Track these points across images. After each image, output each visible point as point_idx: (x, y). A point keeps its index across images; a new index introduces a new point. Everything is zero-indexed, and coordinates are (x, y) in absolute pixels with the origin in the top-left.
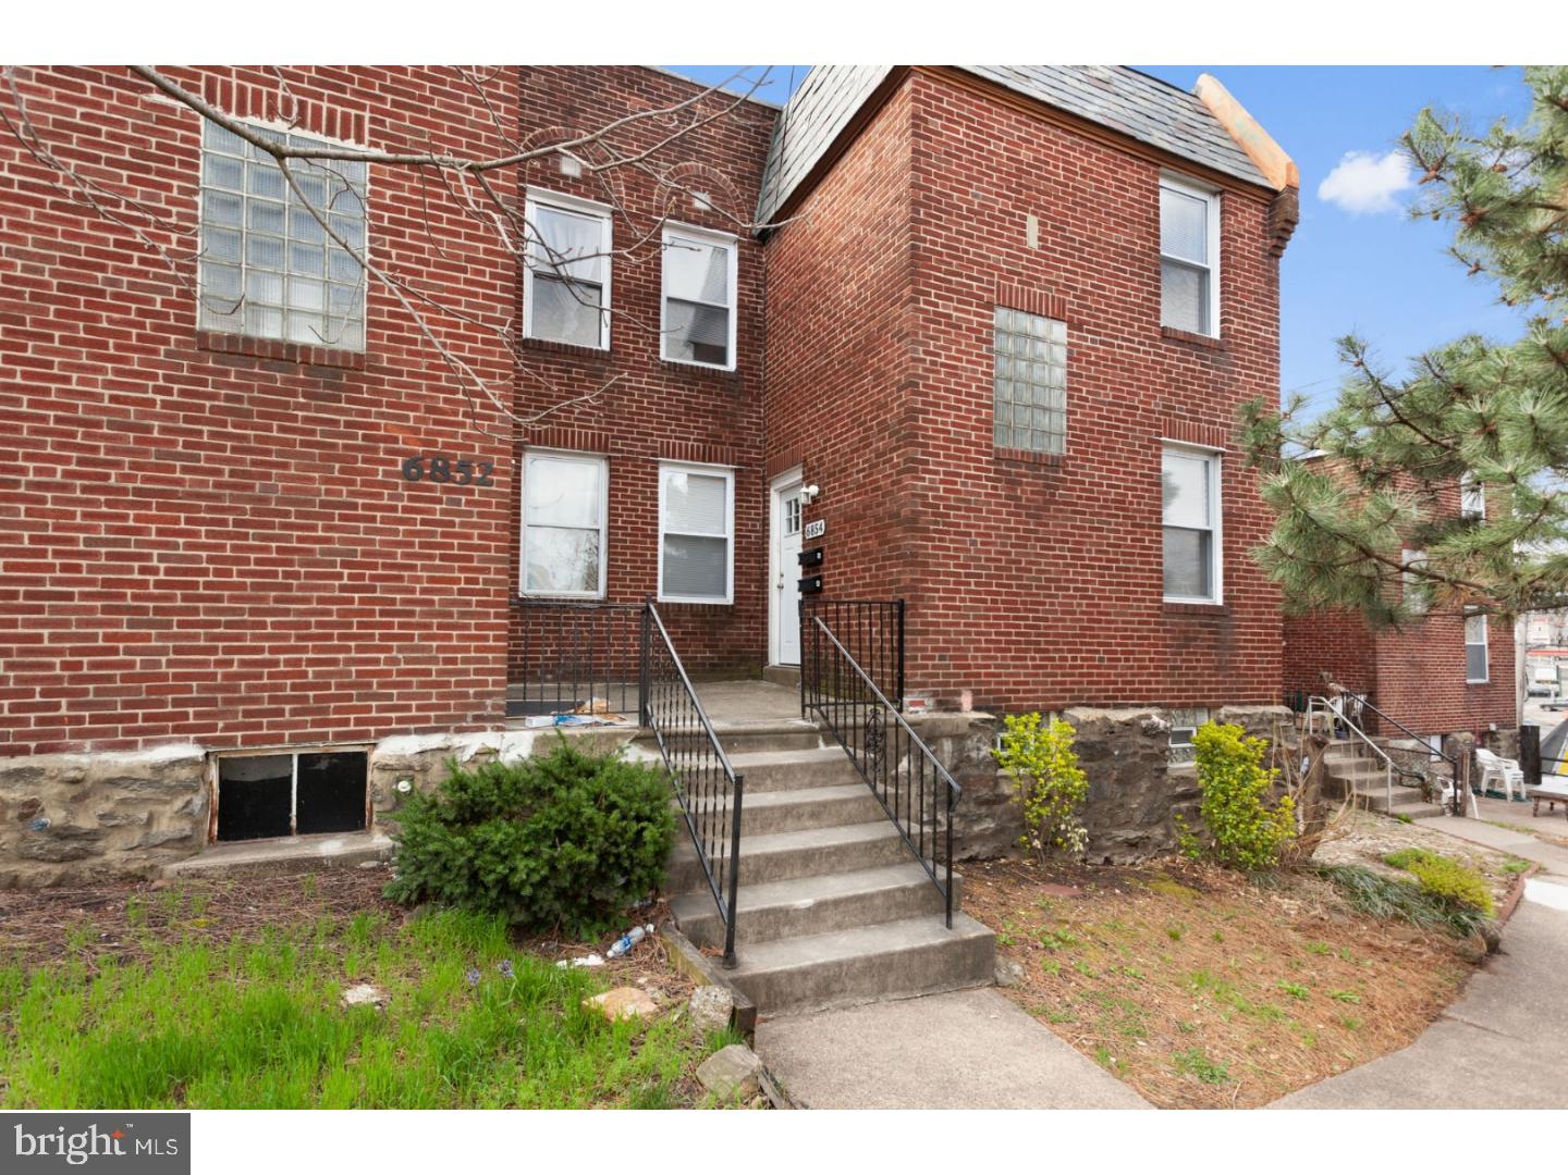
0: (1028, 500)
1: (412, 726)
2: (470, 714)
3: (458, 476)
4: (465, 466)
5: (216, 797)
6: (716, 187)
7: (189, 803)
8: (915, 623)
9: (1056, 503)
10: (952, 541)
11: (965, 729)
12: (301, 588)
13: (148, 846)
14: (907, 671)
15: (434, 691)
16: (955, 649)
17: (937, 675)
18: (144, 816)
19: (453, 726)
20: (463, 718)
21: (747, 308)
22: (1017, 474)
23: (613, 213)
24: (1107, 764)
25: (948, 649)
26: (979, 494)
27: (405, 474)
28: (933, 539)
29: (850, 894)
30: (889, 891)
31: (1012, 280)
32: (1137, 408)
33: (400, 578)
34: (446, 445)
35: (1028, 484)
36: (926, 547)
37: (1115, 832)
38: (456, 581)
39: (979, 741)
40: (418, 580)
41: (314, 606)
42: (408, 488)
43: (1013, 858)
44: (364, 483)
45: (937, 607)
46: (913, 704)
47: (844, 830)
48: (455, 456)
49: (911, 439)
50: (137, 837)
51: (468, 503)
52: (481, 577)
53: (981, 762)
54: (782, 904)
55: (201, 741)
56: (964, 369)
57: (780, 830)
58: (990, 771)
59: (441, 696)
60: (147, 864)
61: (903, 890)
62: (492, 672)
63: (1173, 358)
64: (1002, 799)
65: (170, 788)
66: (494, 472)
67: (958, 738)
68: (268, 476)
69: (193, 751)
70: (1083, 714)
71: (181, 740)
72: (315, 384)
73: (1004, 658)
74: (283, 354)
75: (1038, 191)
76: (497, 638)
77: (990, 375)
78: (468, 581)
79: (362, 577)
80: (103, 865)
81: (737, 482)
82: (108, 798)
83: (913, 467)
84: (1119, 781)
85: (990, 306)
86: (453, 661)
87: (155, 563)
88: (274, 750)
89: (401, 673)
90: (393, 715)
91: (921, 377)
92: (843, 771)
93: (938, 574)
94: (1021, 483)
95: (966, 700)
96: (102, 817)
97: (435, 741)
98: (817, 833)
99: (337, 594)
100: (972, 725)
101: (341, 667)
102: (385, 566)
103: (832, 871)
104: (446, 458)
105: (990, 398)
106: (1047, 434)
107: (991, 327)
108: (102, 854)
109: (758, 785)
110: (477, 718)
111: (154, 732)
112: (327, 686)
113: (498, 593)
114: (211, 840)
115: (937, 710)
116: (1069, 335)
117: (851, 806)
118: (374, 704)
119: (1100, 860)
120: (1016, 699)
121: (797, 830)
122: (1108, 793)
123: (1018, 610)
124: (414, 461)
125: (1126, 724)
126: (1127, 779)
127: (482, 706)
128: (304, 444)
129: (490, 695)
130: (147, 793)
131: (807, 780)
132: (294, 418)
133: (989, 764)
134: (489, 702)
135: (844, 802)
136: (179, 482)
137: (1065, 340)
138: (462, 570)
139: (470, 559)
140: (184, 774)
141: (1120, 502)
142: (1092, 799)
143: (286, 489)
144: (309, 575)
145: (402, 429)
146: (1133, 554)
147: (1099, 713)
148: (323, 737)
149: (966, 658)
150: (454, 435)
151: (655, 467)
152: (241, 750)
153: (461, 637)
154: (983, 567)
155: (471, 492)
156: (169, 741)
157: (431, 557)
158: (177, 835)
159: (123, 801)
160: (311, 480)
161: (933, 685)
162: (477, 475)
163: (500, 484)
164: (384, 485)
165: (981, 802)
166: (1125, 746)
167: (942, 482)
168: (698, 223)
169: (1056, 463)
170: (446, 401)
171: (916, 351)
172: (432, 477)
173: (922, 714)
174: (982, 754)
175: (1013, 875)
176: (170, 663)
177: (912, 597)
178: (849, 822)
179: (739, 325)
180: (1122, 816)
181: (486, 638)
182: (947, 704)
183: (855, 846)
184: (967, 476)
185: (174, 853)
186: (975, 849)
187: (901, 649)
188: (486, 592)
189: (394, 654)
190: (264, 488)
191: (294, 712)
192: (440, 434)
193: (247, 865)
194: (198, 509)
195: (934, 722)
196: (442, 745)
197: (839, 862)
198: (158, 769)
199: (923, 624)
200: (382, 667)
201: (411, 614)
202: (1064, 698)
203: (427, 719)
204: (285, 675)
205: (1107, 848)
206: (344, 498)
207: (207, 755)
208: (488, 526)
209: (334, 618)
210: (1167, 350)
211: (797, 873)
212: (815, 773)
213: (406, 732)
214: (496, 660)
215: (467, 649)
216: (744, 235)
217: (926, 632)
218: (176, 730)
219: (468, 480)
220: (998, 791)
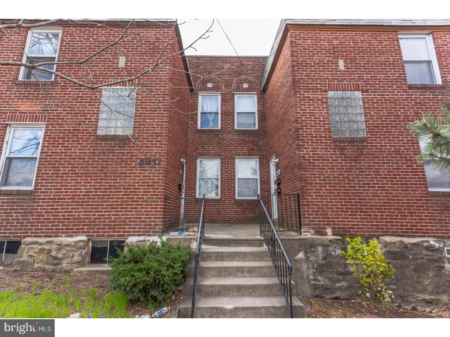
0: (350, 154)
1: (136, 234)
2: (152, 230)
3: (152, 163)
4: (154, 161)
5: (90, 251)
6: (250, 81)
7: (81, 252)
8: (304, 202)
9: (364, 154)
10: (317, 172)
11: (327, 242)
12: (113, 195)
13: (71, 263)
14: (302, 220)
15: (143, 223)
16: (322, 211)
17: (315, 221)
18: (71, 255)
19: (147, 234)
20: (149, 232)
21: (260, 111)
22: (344, 146)
23: (221, 94)
24: (406, 262)
25: (319, 211)
26: (328, 154)
27: (139, 164)
28: (309, 171)
29: (249, 306)
30: (267, 307)
31: (335, 81)
32: (401, 116)
33: (136, 192)
34: (150, 155)
35: (349, 149)
36: (306, 174)
37: (416, 295)
38: (150, 192)
39: (335, 247)
40: (140, 192)
41: (115, 200)
42: (140, 168)
43: (358, 300)
44: (130, 167)
45: (313, 196)
46: (305, 232)
47: (260, 279)
48: (152, 158)
49: (298, 138)
50: (69, 260)
51: (155, 170)
52: (157, 191)
53: (336, 257)
54: (220, 306)
55: (87, 236)
56: (317, 113)
57: (236, 276)
58: (342, 261)
59: (144, 225)
60: (71, 268)
61: (274, 307)
62: (158, 218)
63: (417, 95)
64: (350, 273)
65: (78, 248)
66: (161, 161)
67: (325, 246)
68: (108, 167)
69: (84, 238)
70: (388, 239)
71: (82, 235)
72: (120, 144)
73: (345, 215)
74: (114, 138)
75: (342, 52)
76: (160, 208)
77: (328, 113)
78: (153, 192)
79: (127, 192)
80: (62, 267)
81: (260, 161)
82: (65, 249)
83: (299, 148)
84: (414, 270)
85: (326, 91)
86: (148, 215)
87: (83, 190)
88: (104, 239)
89: (135, 218)
90: (132, 230)
91: (299, 118)
92: (267, 256)
93: (312, 184)
94: (346, 149)
95: (329, 231)
96: (63, 254)
97: (142, 238)
98: (248, 279)
99: (121, 196)
100: (330, 241)
101: (120, 216)
102: (133, 189)
103: (250, 295)
104: (149, 159)
105: (329, 121)
106: (358, 130)
107: (327, 98)
108: (62, 264)
109: (233, 259)
110: (154, 232)
111: (77, 233)
112: (116, 222)
113: (161, 195)
114: (88, 263)
115: (316, 235)
116: (362, 95)
117: (264, 270)
118: (127, 227)
119: (409, 308)
120: (353, 231)
121: (242, 277)
122: (409, 275)
123: (351, 196)
124: (142, 160)
125: (415, 244)
126: (420, 269)
127: (155, 228)
128: (117, 159)
129: (157, 225)
130: (73, 249)
131: (252, 258)
132: (115, 153)
133: (341, 258)
134: (157, 227)
135: (261, 268)
136: (89, 170)
137: (361, 97)
138: (152, 189)
139: (154, 186)
140: (81, 244)
141: (397, 152)
142: (399, 277)
143: (112, 170)
144: (115, 192)
145: (139, 152)
146: (408, 172)
147: (399, 239)
148: (114, 236)
149: (328, 215)
150: (152, 153)
151: (234, 159)
152: (96, 239)
153: (151, 208)
154: (332, 180)
155: (155, 167)
156: (80, 235)
157: (144, 186)
158: (77, 261)
159: (68, 251)
160: (117, 167)
161: (313, 225)
162: (157, 163)
163: (163, 164)
164: (134, 167)
165: (339, 274)
166: (415, 254)
167: (311, 151)
168: (244, 91)
169: (362, 140)
170: (150, 144)
171: (297, 110)
172: (146, 164)
173: (309, 236)
174: (337, 253)
175: (355, 308)
176: (83, 215)
177: (301, 192)
178: (264, 276)
179: (258, 116)
180: (420, 287)
181: (157, 208)
182: (320, 232)
183: (260, 286)
184: (321, 148)
185: (77, 266)
186: (338, 294)
187: (299, 211)
188: (158, 195)
189: (133, 213)
190: (107, 170)
191: (108, 229)
192: (149, 153)
193: (92, 271)
194: (93, 176)
195: (312, 239)
196: (143, 239)
197: (253, 292)
198: (76, 242)
199: (307, 202)
200: (130, 216)
201: (138, 201)
202: (379, 232)
203: (140, 232)
204: (107, 218)
205: (413, 302)
206: (125, 171)
207: (89, 240)
208: (159, 176)
209: (120, 203)
210: (412, 92)
211: (235, 294)
212: (255, 256)
213: (134, 235)
214: (160, 215)
215: (152, 211)
216: (259, 92)
217: (309, 205)
218: (82, 232)
219: (155, 164)
220: (347, 270)
